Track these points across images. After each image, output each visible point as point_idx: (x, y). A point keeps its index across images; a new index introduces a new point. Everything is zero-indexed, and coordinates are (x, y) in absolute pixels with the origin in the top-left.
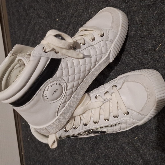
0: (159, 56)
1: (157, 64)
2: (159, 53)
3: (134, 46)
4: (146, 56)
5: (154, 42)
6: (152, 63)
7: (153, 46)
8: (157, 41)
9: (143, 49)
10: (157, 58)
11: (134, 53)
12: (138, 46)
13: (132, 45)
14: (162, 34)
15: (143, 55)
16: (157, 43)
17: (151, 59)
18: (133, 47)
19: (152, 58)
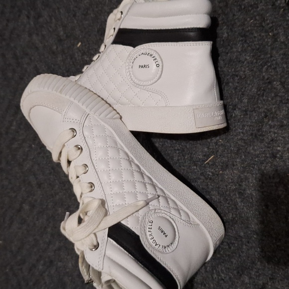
0: (212, 173)
1: (209, 183)
2: (212, 169)
3: (178, 150)
4: (194, 169)
5: (206, 149)
6: (202, 181)
7: (205, 156)
8: (210, 149)
9: (190, 157)
10: (209, 175)
11: (178, 160)
12: (184, 151)
13: (176, 148)
14: (218, 140)
15: (190, 166)
16: (211, 152)
17: (201, 174)
18: (177, 152)
19: (203, 173)
